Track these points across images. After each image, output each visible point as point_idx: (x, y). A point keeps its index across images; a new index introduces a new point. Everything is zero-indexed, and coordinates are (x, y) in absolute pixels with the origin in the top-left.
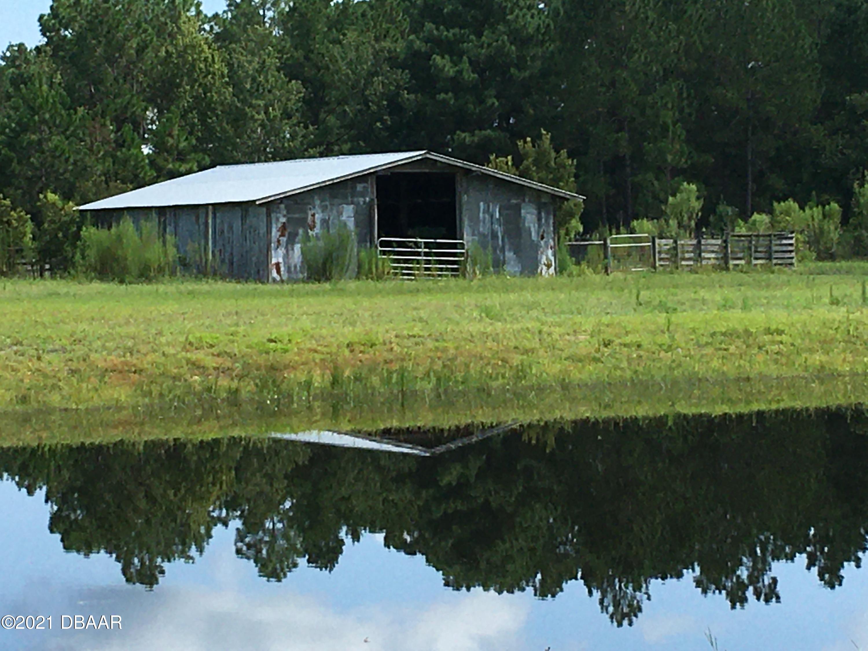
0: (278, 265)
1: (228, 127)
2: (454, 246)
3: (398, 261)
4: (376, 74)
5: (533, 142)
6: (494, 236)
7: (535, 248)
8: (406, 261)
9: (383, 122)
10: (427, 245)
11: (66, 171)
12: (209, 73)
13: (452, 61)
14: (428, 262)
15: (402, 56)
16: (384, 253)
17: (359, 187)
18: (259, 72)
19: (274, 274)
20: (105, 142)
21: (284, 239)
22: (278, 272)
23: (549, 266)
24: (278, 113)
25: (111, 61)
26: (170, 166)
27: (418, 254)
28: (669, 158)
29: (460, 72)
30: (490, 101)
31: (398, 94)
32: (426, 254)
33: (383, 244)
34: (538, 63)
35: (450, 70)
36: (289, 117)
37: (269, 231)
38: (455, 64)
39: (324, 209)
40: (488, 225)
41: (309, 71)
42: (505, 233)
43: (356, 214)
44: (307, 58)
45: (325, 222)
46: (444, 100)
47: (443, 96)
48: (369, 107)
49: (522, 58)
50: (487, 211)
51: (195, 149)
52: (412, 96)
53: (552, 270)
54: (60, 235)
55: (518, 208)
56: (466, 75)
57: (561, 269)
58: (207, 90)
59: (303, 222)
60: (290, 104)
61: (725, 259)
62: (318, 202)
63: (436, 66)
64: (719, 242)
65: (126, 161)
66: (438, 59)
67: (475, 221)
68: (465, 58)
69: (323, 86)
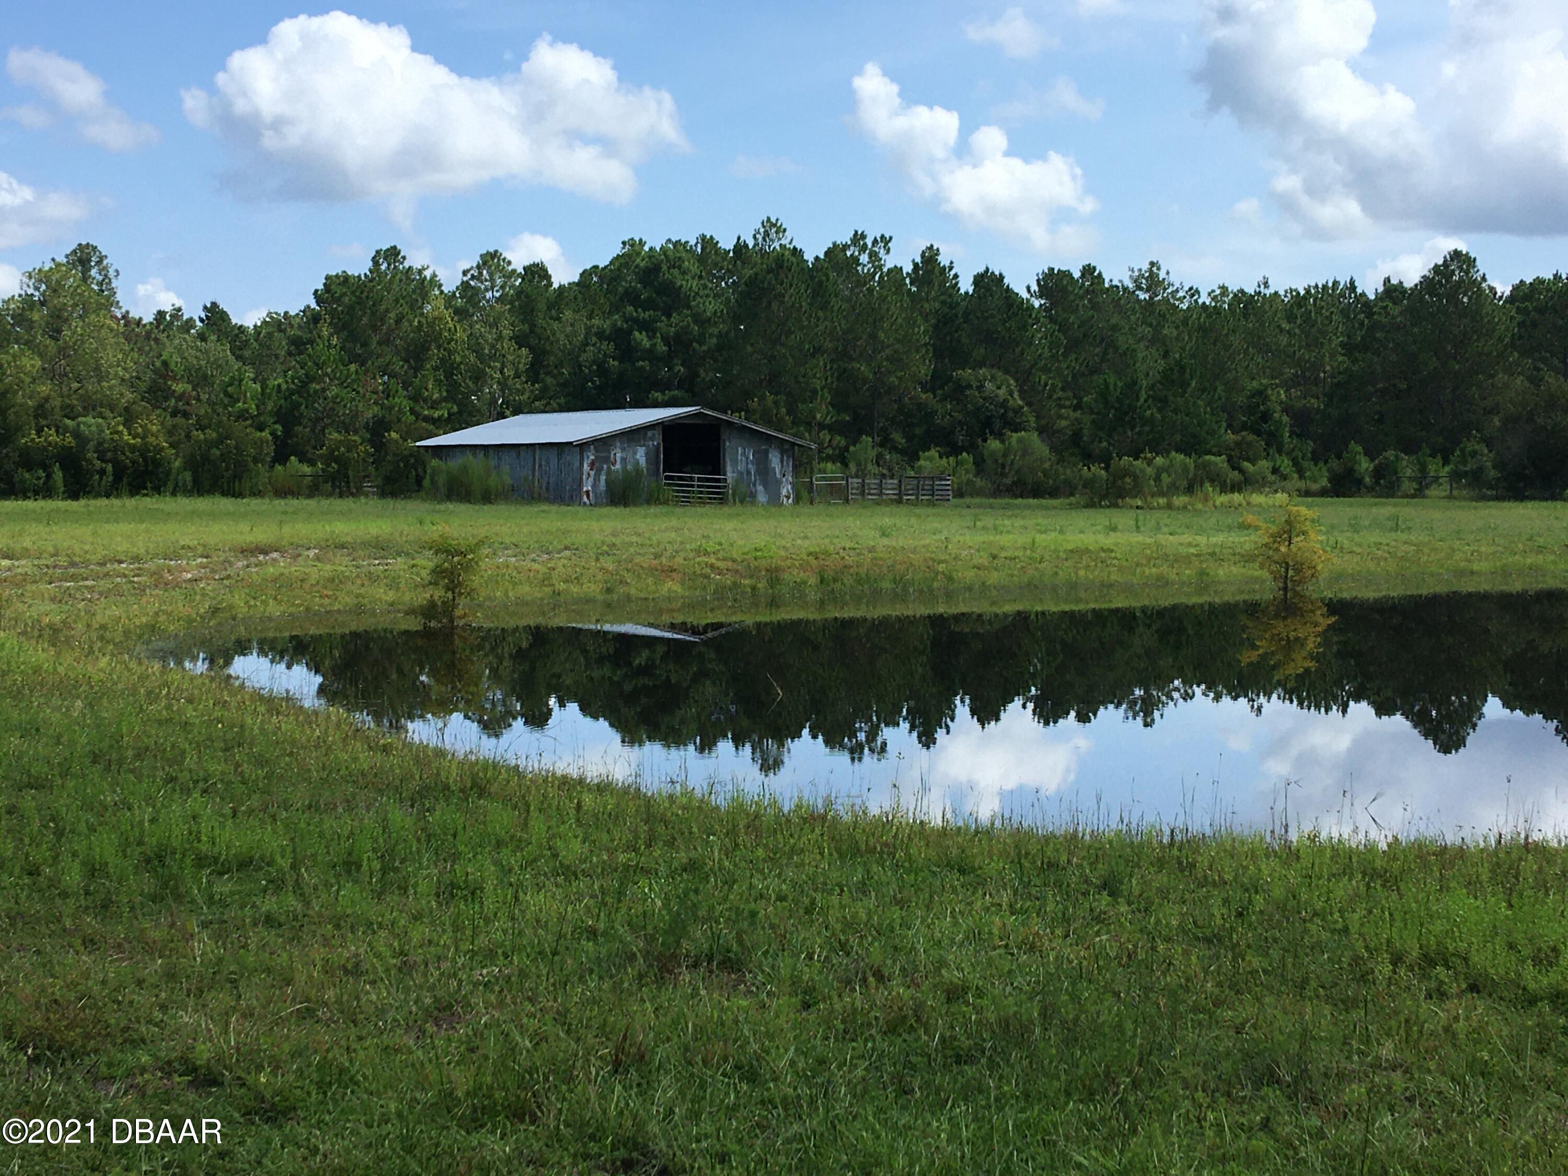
0: (588, 492)
1: (470, 384)
2: (718, 480)
3: (678, 491)
4: (587, 344)
5: (759, 400)
6: (749, 473)
7: (779, 482)
8: (683, 491)
9: (593, 382)
10: (699, 479)
11: (344, 414)
12: (452, 340)
13: (648, 336)
14: (701, 492)
15: (608, 332)
16: (669, 485)
17: (650, 434)
18: (497, 340)
19: (585, 499)
20: (375, 392)
21: (592, 473)
22: (588, 497)
23: (788, 497)
24: (512, 373)
25: (375, 329)
26: (426, 412)
27: (692, 486)
28: (818, 416)
29: (655, 345)
30: (677, 368)
31: (604, 362)
32: (699, 486)
33: (667, 478)
34: (714, 340)
35: (646, 343)
36: (519, 377)
37: (582, 465)
38: (650, 338)
39: (623, 450)
40: (744, 464)
41: (533, 341)
42: (757, 471)
43: (647, 454)
44: (532, 331)
45: (624, 460)
46: (642, 367)
47: (641, 363)
48: (581, 370)
49: (702, 335)
50: (744, 454)
51: (445, 400)
52: (616, 363)
53: (790, 501)
54: (402, 465)
55: (766, 452)
56: (658, 348)
57: (798, 499)
58: (450, 352)
59: (607, 460)
60: (521, 366)
61: (900, 494)
62: (618, 444)
63: (635, 340)
64: (896, 481)
65: (391, 408)
66: (637, 334)
67: (735, 462)
68: (658, 335)
69: (545, 352)
